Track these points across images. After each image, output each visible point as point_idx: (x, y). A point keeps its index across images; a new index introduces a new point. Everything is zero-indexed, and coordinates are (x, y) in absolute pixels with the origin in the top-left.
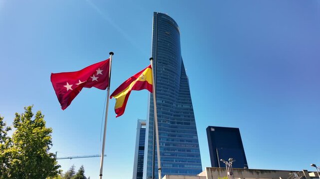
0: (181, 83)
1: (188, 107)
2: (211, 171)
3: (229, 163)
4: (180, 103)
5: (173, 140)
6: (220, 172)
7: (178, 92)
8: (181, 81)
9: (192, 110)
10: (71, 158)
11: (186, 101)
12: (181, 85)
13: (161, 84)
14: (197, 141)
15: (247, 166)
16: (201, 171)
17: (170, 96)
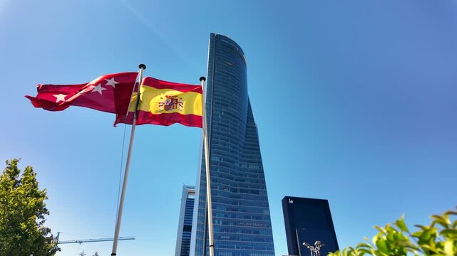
0: (246, 133)
1: (256, 167)
3: (316, 249)
4: (244, 161)
5: (234, 216)
7: (242, 145)
8: (247, 130)
9: (262, 172)
10: (80, 242)
11: (254, 160)
12: (247, 136)
13: (219, 134)
14: (268, 217)
17: (232, 151)
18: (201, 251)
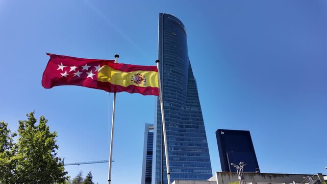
0: (188, 85)
1: (197, 110)
2: (222, 175)
3: (240, 167)
4: (188, 106)
5: (181, 144)
6: (231, 176)
7: (186, 94)
8: (188, 83)
9: (201, 113)
10: (79, 164)
11: (194, 104)
12: (189, 87)
13: (169, 87)
14: (206, 145)
15: (259, 170)
16: (211, 176)
17: (178, 99)
18: (160, 169)
